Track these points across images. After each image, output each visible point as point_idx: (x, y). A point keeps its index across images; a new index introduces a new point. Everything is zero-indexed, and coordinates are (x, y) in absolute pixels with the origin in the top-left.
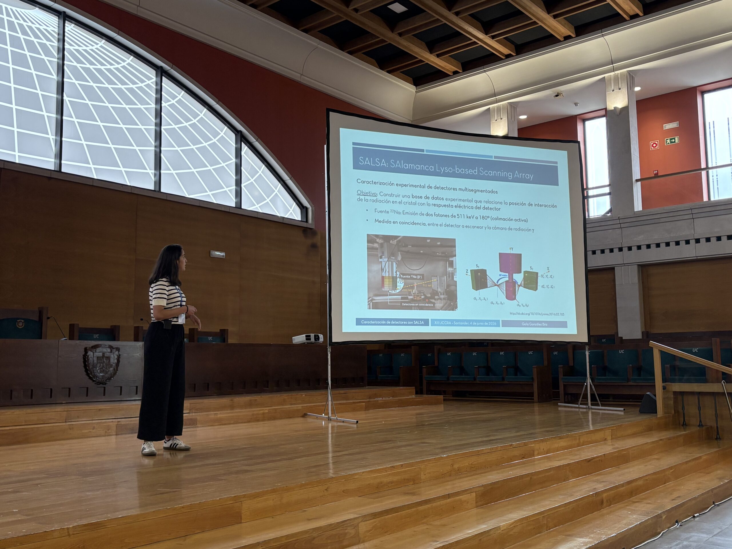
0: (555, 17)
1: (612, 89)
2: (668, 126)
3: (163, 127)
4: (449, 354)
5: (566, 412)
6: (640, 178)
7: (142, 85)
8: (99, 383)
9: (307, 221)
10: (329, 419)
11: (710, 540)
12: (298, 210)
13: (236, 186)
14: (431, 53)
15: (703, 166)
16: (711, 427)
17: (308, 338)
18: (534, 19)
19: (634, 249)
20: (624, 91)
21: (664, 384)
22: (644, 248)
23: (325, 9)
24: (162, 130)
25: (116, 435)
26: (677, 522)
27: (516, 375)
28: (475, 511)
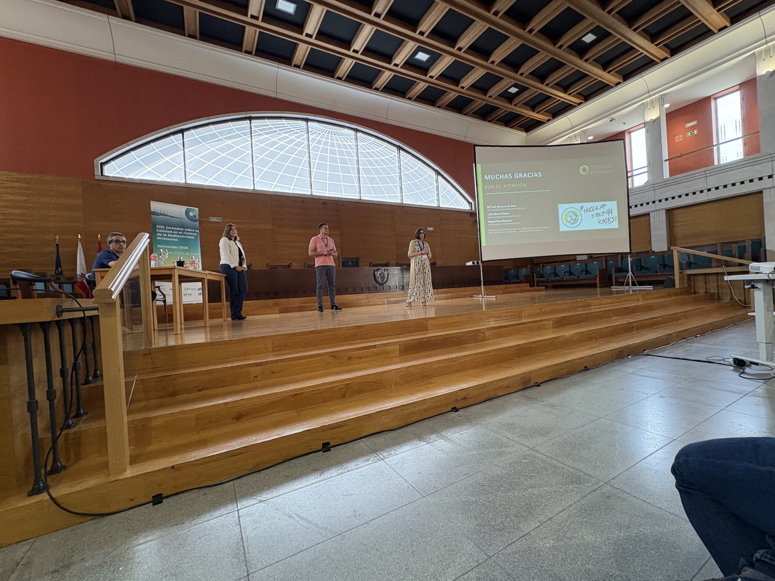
0: (609, 72)
1: (649, 108)
2: (689, 125)
3: (402, 174)
4: (548, 267)
5: (616, 291)
6: (667, 158)
7: (391, 156)
8: (381, 284)
9: (472, 209)
10: (483, 297)
11: (707, 347)
12: (467, 204)
13: (437, 196)
14: (534, 111)
15: (715, 143)
16: (714, 293)
17: (473, 263)
18: (596, 77)
19: (663, 201)
20: (657, 108)
21: (681, 271)
22: (670, 199)
23: (474, 100)
24: (402, 175)
25: (388, 304)
26: (684, 339)
27: (586, 274)
28: (552, 330)
